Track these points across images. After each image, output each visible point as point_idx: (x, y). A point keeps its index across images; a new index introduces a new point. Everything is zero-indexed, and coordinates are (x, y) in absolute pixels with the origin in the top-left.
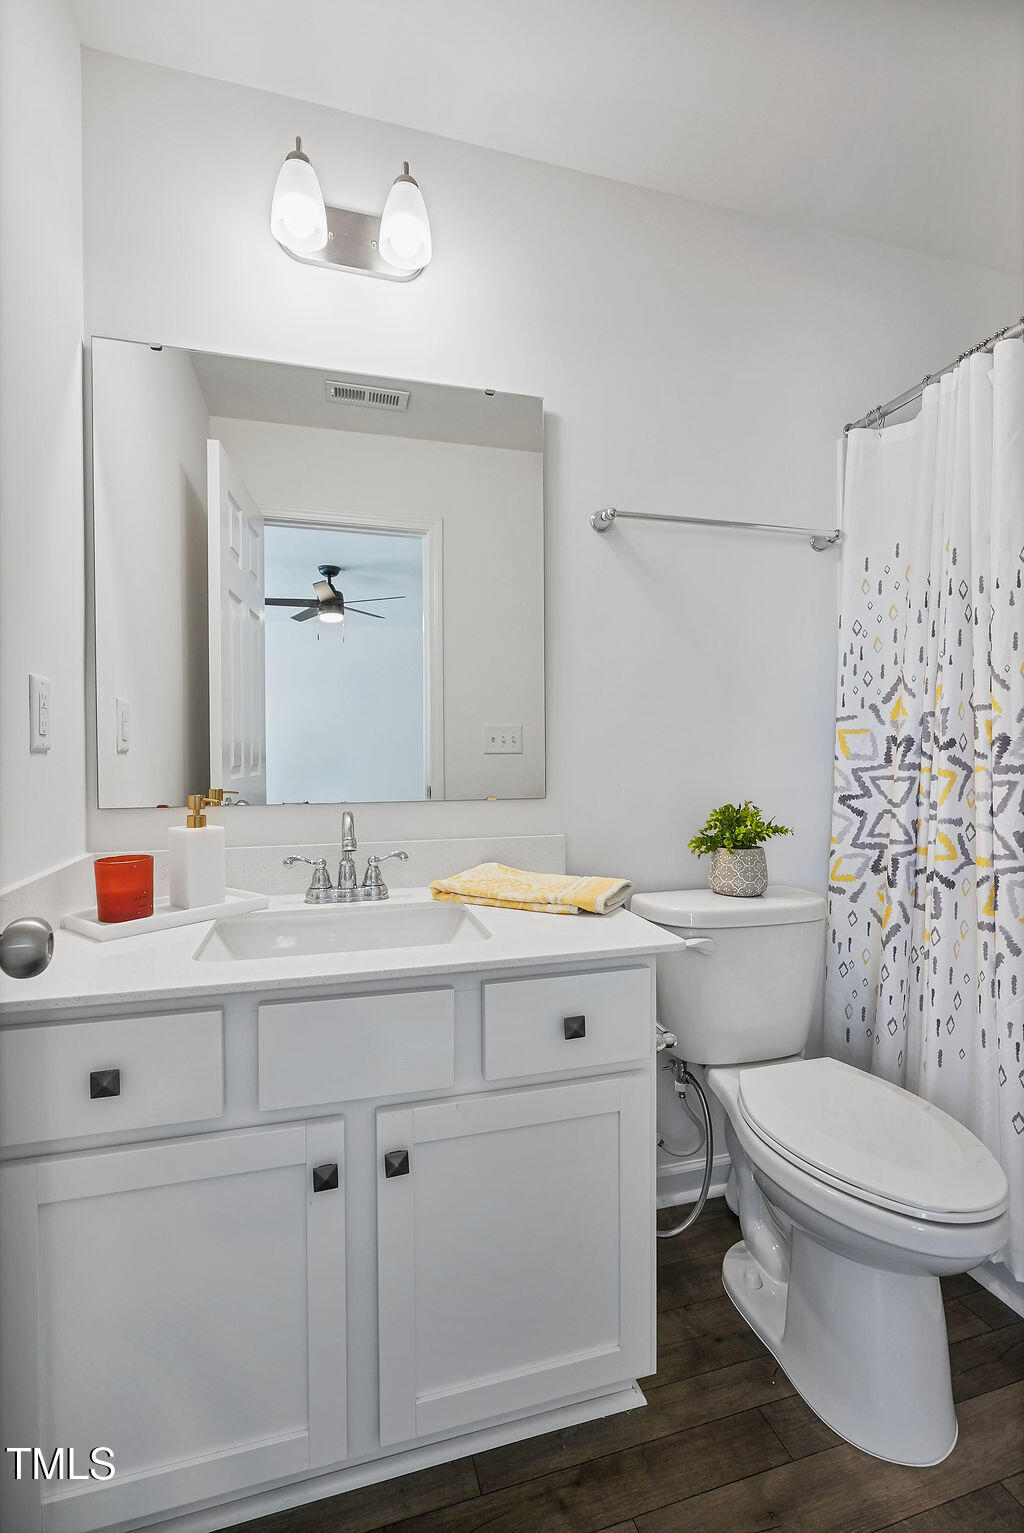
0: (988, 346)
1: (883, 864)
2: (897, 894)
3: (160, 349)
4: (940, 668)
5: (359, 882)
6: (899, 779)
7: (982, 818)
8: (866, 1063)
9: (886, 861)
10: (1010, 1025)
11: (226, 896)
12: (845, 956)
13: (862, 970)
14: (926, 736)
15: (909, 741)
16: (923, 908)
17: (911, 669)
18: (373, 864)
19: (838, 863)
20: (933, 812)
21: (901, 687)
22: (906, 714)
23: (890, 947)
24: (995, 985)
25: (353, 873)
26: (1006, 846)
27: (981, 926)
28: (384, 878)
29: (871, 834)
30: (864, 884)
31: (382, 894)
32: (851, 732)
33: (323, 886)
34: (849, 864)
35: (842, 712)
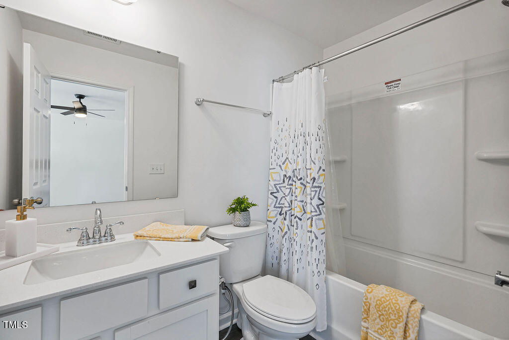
0: (311, 67)
1: (282, 212)
2: (287, 222)
3: (4, 7)
4: (298, 157)
5: (103, 234)
6: (287, 188)
7: (309, 201)
8: (277, 274)
9: (283, 212)
10: (315, 259)
11: (37, 247)
12: (272, 241)
13: (276, 245)
14: (294, 176)
15: (290, 177)
16: (293, 226)
17: (290, 156)
18: (109, 227)
19: (270, 212)
20: (296, 198)
21: (287, 160)
22: (289, 169)
23: (284, 238)
24: (312, 248)
25: (99, 231)
26: (315, 209)
27: (308, 231)
28: (114, 232)
29: (279, 204)
30: (277, 219)
31: (112, 238)
32: (273, 173)
33: (86, 238)
34: (273, 212)
35: (271, 167)
